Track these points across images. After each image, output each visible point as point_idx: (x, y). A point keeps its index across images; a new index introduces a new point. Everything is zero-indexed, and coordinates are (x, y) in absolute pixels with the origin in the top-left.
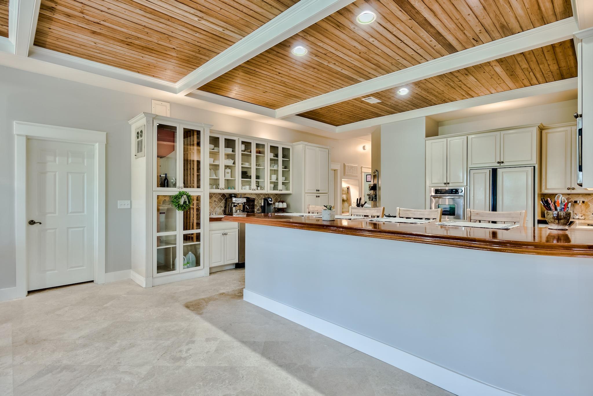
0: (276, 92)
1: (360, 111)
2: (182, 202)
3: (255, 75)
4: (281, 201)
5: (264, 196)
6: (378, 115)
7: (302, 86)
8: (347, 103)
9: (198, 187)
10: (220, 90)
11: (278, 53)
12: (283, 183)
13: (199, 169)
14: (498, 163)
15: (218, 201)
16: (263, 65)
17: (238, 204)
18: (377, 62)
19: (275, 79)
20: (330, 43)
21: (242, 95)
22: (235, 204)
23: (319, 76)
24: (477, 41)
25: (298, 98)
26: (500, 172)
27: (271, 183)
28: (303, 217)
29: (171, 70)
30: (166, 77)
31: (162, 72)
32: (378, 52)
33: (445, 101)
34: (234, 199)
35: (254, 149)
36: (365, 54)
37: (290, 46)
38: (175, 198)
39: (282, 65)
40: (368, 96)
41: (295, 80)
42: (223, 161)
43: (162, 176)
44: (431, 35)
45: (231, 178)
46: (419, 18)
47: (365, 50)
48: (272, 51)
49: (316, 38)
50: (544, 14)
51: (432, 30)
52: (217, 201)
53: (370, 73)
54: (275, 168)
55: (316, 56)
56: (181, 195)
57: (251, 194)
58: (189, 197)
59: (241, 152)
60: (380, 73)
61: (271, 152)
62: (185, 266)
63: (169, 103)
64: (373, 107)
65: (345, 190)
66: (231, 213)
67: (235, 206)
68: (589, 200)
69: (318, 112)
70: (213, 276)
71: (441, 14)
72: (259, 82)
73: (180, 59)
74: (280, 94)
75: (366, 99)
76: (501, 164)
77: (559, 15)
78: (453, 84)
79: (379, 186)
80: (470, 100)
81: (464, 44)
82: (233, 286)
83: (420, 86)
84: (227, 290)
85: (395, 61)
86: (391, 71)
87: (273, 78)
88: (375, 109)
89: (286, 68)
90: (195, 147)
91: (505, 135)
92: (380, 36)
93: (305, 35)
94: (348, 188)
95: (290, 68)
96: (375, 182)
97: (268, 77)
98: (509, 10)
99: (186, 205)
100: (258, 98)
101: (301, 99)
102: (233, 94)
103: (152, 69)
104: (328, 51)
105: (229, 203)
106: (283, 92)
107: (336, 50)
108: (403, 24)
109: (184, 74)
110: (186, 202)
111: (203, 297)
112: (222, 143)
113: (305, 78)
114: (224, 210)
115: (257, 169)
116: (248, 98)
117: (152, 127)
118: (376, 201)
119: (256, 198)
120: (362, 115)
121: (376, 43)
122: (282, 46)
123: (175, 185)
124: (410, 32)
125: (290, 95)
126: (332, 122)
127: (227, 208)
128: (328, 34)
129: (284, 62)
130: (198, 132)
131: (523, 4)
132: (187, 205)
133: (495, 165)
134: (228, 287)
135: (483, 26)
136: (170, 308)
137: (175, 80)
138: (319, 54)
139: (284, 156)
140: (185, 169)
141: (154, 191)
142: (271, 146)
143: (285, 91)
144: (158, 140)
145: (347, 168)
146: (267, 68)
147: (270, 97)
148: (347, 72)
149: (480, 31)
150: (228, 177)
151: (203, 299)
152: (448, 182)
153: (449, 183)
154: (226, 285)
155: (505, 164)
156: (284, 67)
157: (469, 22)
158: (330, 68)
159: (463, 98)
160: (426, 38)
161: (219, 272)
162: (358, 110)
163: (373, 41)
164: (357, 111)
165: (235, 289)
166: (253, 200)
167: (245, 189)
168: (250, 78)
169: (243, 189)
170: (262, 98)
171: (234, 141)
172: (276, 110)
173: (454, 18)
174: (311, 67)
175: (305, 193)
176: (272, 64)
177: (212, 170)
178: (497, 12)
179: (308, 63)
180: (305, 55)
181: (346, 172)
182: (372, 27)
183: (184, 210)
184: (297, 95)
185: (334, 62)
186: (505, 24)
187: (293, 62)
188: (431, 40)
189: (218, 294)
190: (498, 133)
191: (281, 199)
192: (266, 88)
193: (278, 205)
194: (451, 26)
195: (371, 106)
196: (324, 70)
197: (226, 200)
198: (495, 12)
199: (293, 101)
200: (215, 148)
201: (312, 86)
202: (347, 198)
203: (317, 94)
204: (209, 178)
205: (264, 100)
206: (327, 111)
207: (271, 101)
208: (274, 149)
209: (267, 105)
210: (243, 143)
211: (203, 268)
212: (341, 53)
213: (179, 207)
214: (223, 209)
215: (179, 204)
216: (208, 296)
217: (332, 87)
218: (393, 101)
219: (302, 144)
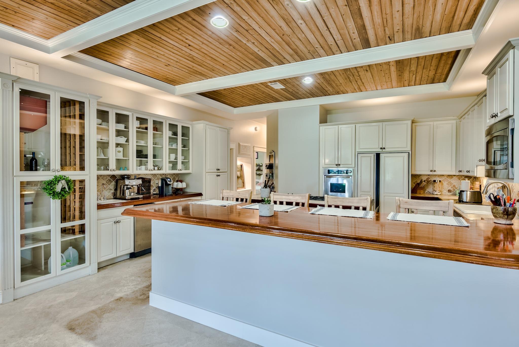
0: (180, 67)
1: (262, 95)
2: (58, 188)
3: (159, 43)
4: (179, 180)
5: (161, 176)
6: (277, 100)
7: (212, 63)
8: (252, 86)
9: (82, 168)
10: (110, 56)
11: (194, 20)
12: (183, 163)
13: (82, 148)
14: (381, 149)
15: (107, 183)
16: (171, 32)
17: (132, 186)
18: (296, 47)
19: (183, 52)
20: (257, 18)
21: (139, 65)
22: (129, 187)
23: (233, 54)
24: (390, 40)
25: (205, 76)
26: (382, 156)
27: (170, 162)
28: (225, 207)
29: (42, 21)
30: (33, 30)
31: (27, 22)
32: (301, 36)
33: (338, 93)
34: (127, 182)
35: (150, 125)
36: (288, 37)
37: (210, 14)
38: (48, 184)
39: (195, 36)
40: (275, 81)
41: (206, 55)
42: (113, 139)
43: (27, 156)
44: (356, 26)
45: (123, 157)
46: (354, 6)
47: (289, 33)
48: (187, 16)
49: (243, 9)
50: (454, 23)
51: (359, 21)
52: (105, 183)
53: (285, 58)
54: (174, 147)
55: (236, 31)
56: (57, 180)
57: (146, 174)
58: (68, 182)
59: (135, 130)
60: (295, 60)
61: (169, 130)
62: (63, 266)
63: (38, 65)
64: (275, 92)
65: (238, 167)
66: (123, 197)
67: (128, 189)
68: (443, 179)
69: (220, 93)
70: (104, 272)
71: (376, 5)
72: (162, 53)
73: (57, 7)
74: (184, 70)
75: (271, 84)
76: (383, 150)
77: (463, 26)
78: (352, 78)
79: (276, 165)
80: (359, 94)
81: (379, 41)
82: (132, 285)
83: (324, 76)
84: (125, 292)
85: (313, 49)
86: (305, 58)
87: (180, 51)
88: (277, 94)
89: (198, 40)
90: (77, 121)
91: (386, 125)
92: (310, 19)
93: (231, 3)
94: (241, 166)
95: (203, 41)
96: (271, 162)
97: (175, 48)
98: (431, 13)
99: (65, 192)
100: (158, 71)
101: (207, 77)
102: (125, 63)
103: (11, 16)
104: (251, 28)
105: (121, 185)
106: (188, 67)
107: (260, 27)
108: (337, 9)
109: (63, 30)
110: (65, 188)
111: (93, 308)
112: (112, 118)
113: (217, 54)
114: (114, 193)
115: (154, 147)
116: (145, 70)
117: (11, 92)
118: (273, 179)
119: (152, 178)
120: (263, 99)
121: (303, 26)
122: (201, 12)
123: (47, 167)
124: (339, 20)
125: (195, 72)
126: (231, 103)
127: (118, 192)
128: (258, 6)
129: (198, 33)
130: (82, 104)
131: (445, 9)
132: (67, 193)
133: (379, 150)
134: (126, 288)
135: (403, 26)
136: (44, 335)
137: (48, 36)
138: (241, 29)
139: (183, 135)
140: (63, 147)
141: (15, 176)
142: (170, 124)
143: (191, 67)
144: (20, 109)
145: (241, 147)
146: (176, 38)
147: (171, 72)
148: (263, 53)
149: (398, 30)
150: (120, 156)
151: (94, 312)
152: (339, 163)
153: (340, 165)
154: (122, 284)
155: (387, 150)
156: (196, 39)
157: (394, 19)
158: (247, 47)
159: (354, 91)
160: (351, 30)
161: (110, 266)
162: (261, 93)
163: (301, 24)
164: (259, 95)
165: (135, 289)
166: (149, 181)
167: (140, 169)
168: (152, 47)
169: (138, 169)
170: (162, 71)
171: (127, 116)
172: (176, 86)
173: (384, 12)
174: (228, 43)
175: (206, 172)
176: (183, 33)
177: (99, 149)
178: (421, 13)
179: (225, 38)
180: (225, 28)
181: (241, 151)
182: (306, 7)
183: (61, 199)
184: (203, 73)
185: (253, 41)
186: (421, 26)
187: (208, 34)
188: (354, 32)
189: (114, 301)
190: (381, 124)
191: (179, 178)
192: (169, 60)
193: (177, 185)
194: (378, 20)
195: (274, 91)
196: (240, 48)
197: (117, 182)
198: (420, 13)
199: (197, 78)
200: (103, 123)
201: (222, 64)
202: (241, 175)
203: (225, 74)
204: (96, 157)
205: (165, 75)
206: (230, 93)
207: (173, 76)
208: (173, 127)
209: (167, 80)
210: (138, 118)
211: (89, 265)
212: (264, 31)
213: (54, 194)
214: (113, 191)
215: (54, 192)
216: (100, 306)
217: (243, 68)
218: (295, 88)
219: (203, 123)
